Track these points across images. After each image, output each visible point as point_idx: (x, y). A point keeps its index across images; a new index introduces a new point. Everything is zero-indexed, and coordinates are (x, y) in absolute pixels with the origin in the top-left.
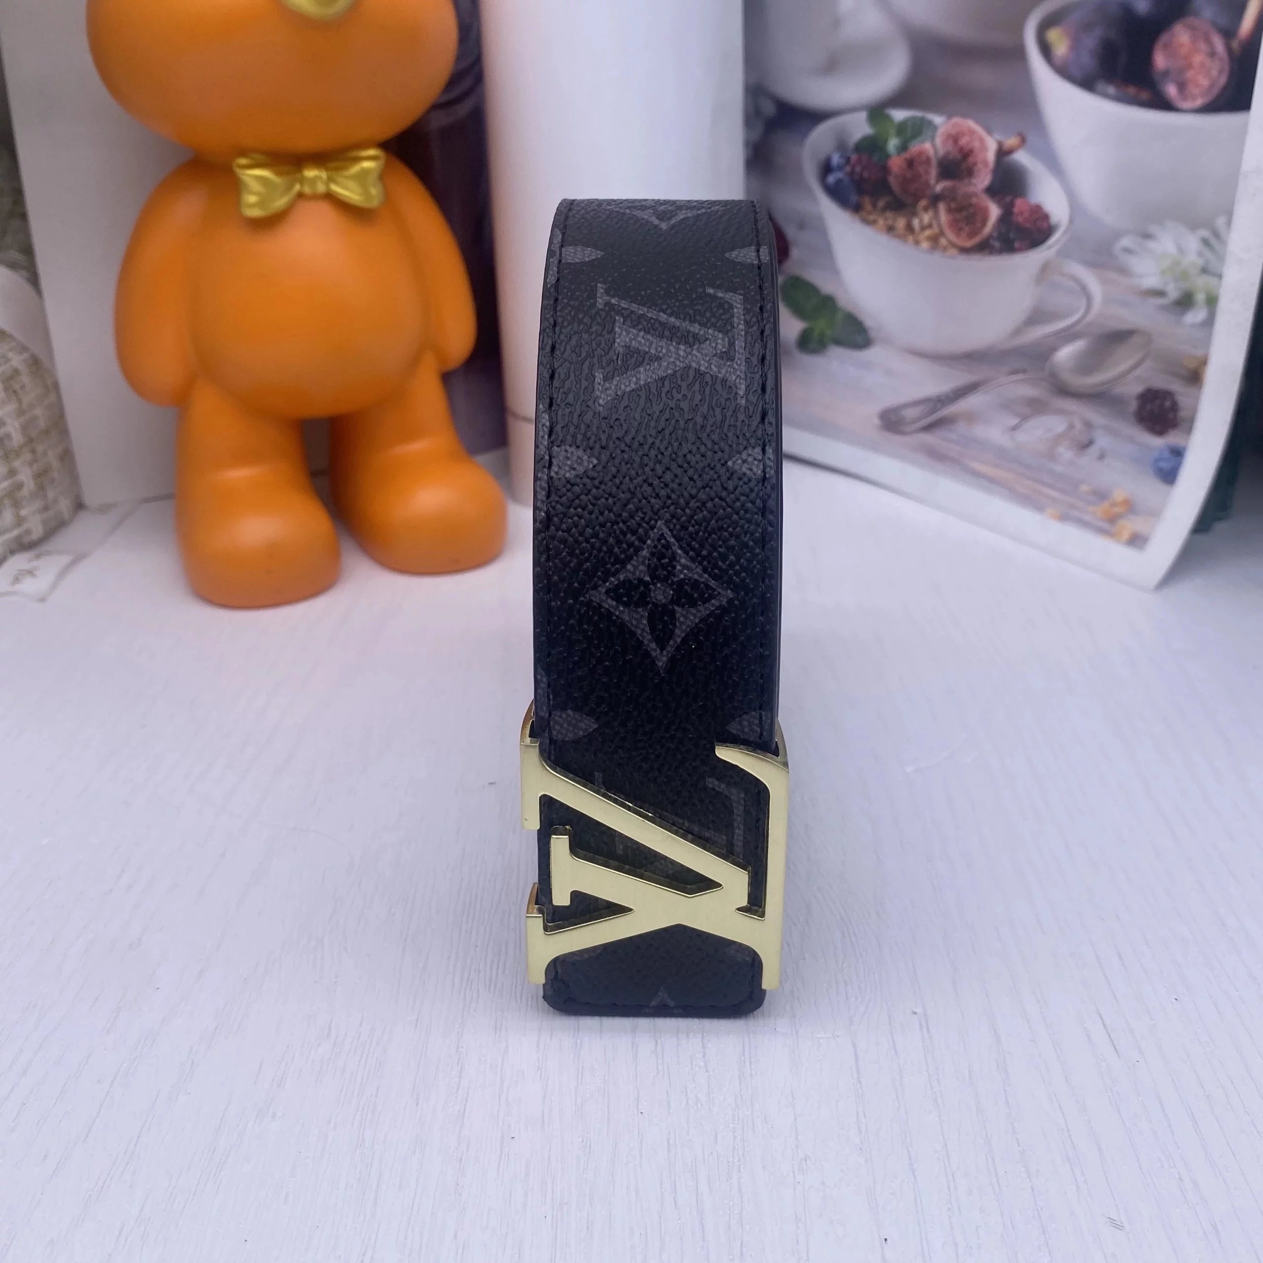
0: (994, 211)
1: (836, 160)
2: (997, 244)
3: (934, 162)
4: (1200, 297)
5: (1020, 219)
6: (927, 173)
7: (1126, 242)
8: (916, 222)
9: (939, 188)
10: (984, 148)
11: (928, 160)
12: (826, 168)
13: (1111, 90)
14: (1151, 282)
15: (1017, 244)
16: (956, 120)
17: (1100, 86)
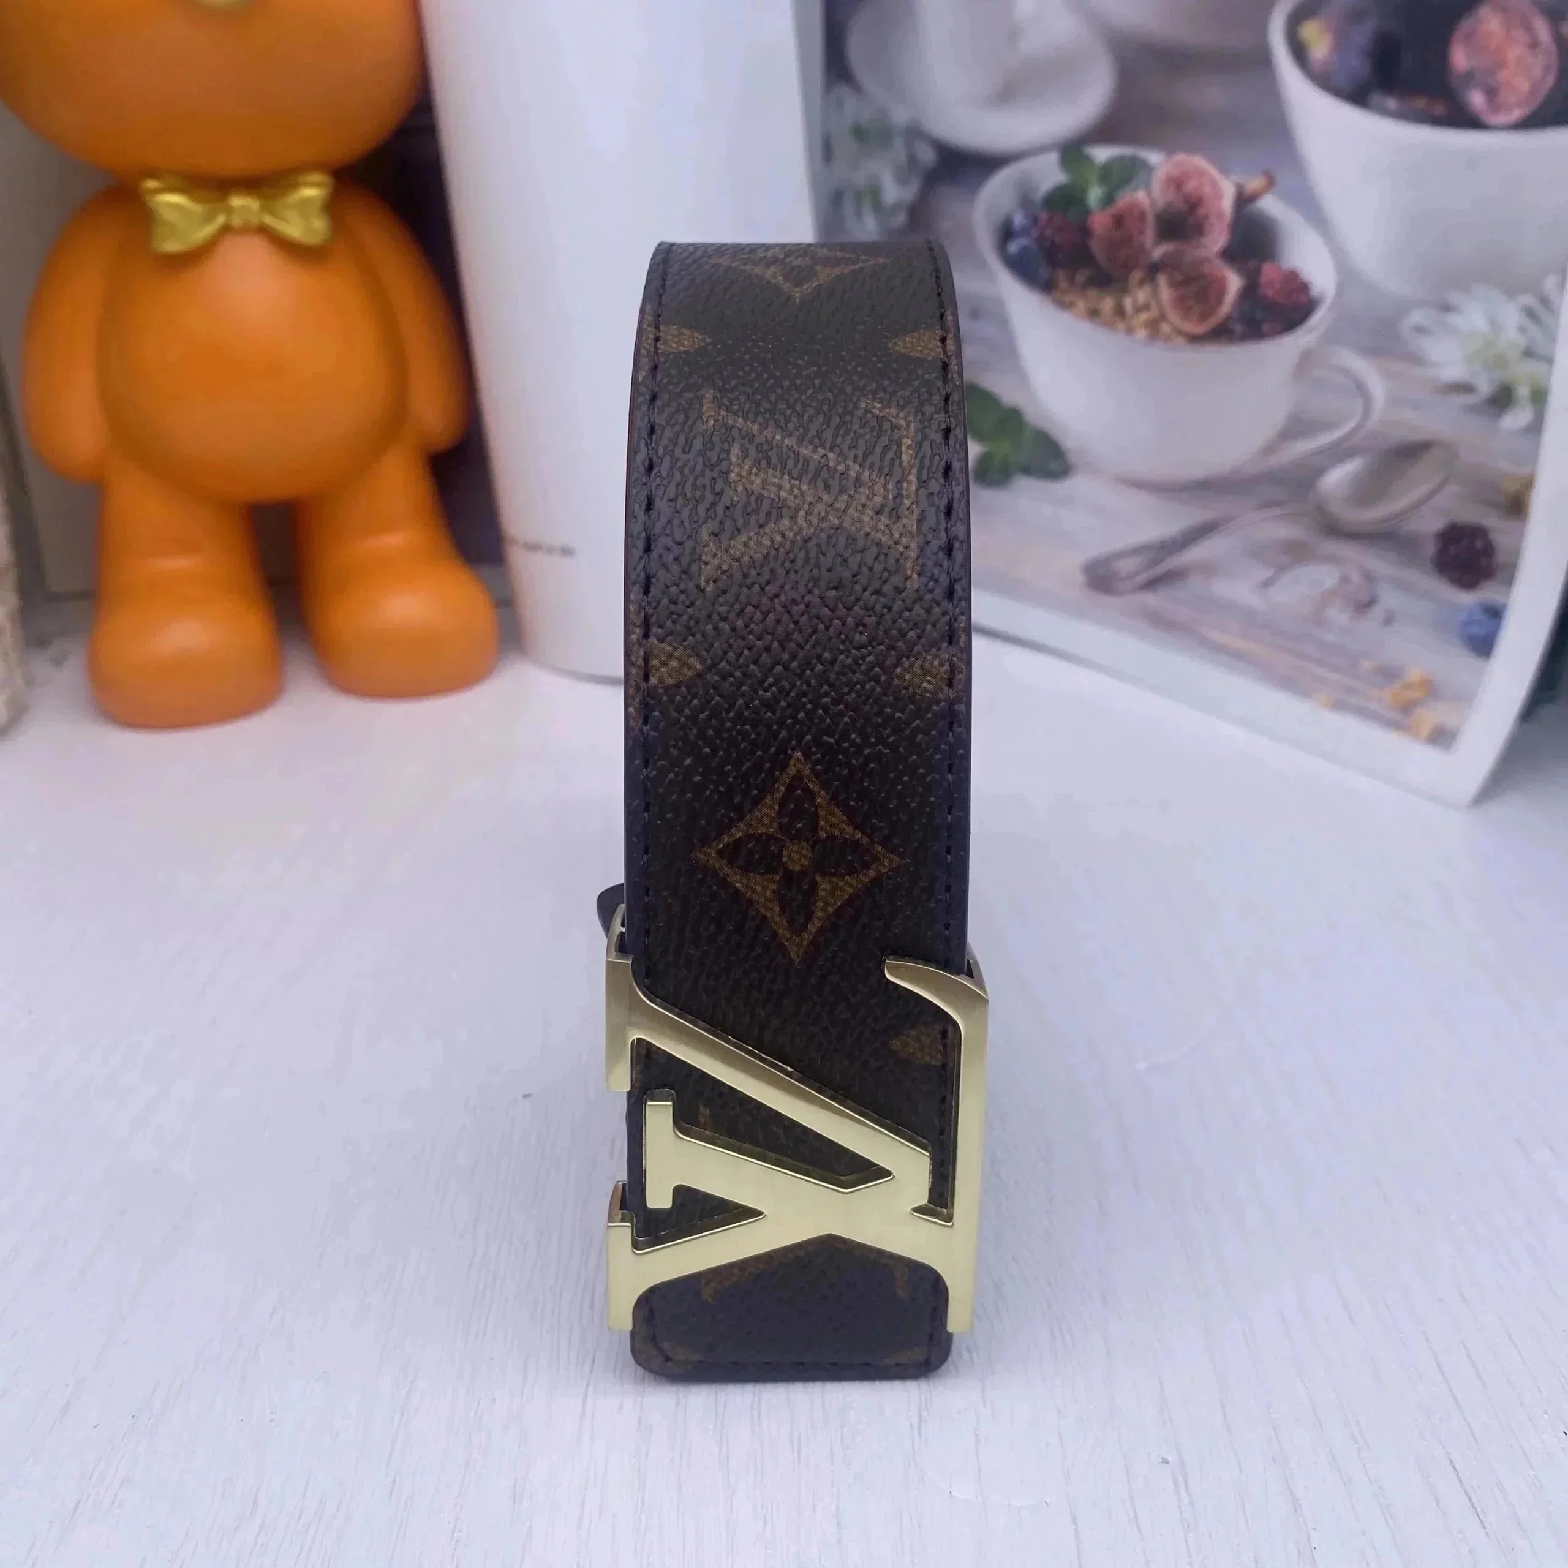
0: (1234, 282)
1: (1019, 220)
2: (1238, 328)
3: (1150, 218)
4: (1523, 392)
5: (1270, 292)
6: (1141, 232)
7: (1417, 317)
8: (1128, 302)
9: (1158, 253)
10: (1219, 196)
11: (1142, 215)
12: (1006, 233)
13: (1392, 103)
14: (1454, 371)
15: (1265, 327)
16: (1180, 157)
17: (1376, 98)
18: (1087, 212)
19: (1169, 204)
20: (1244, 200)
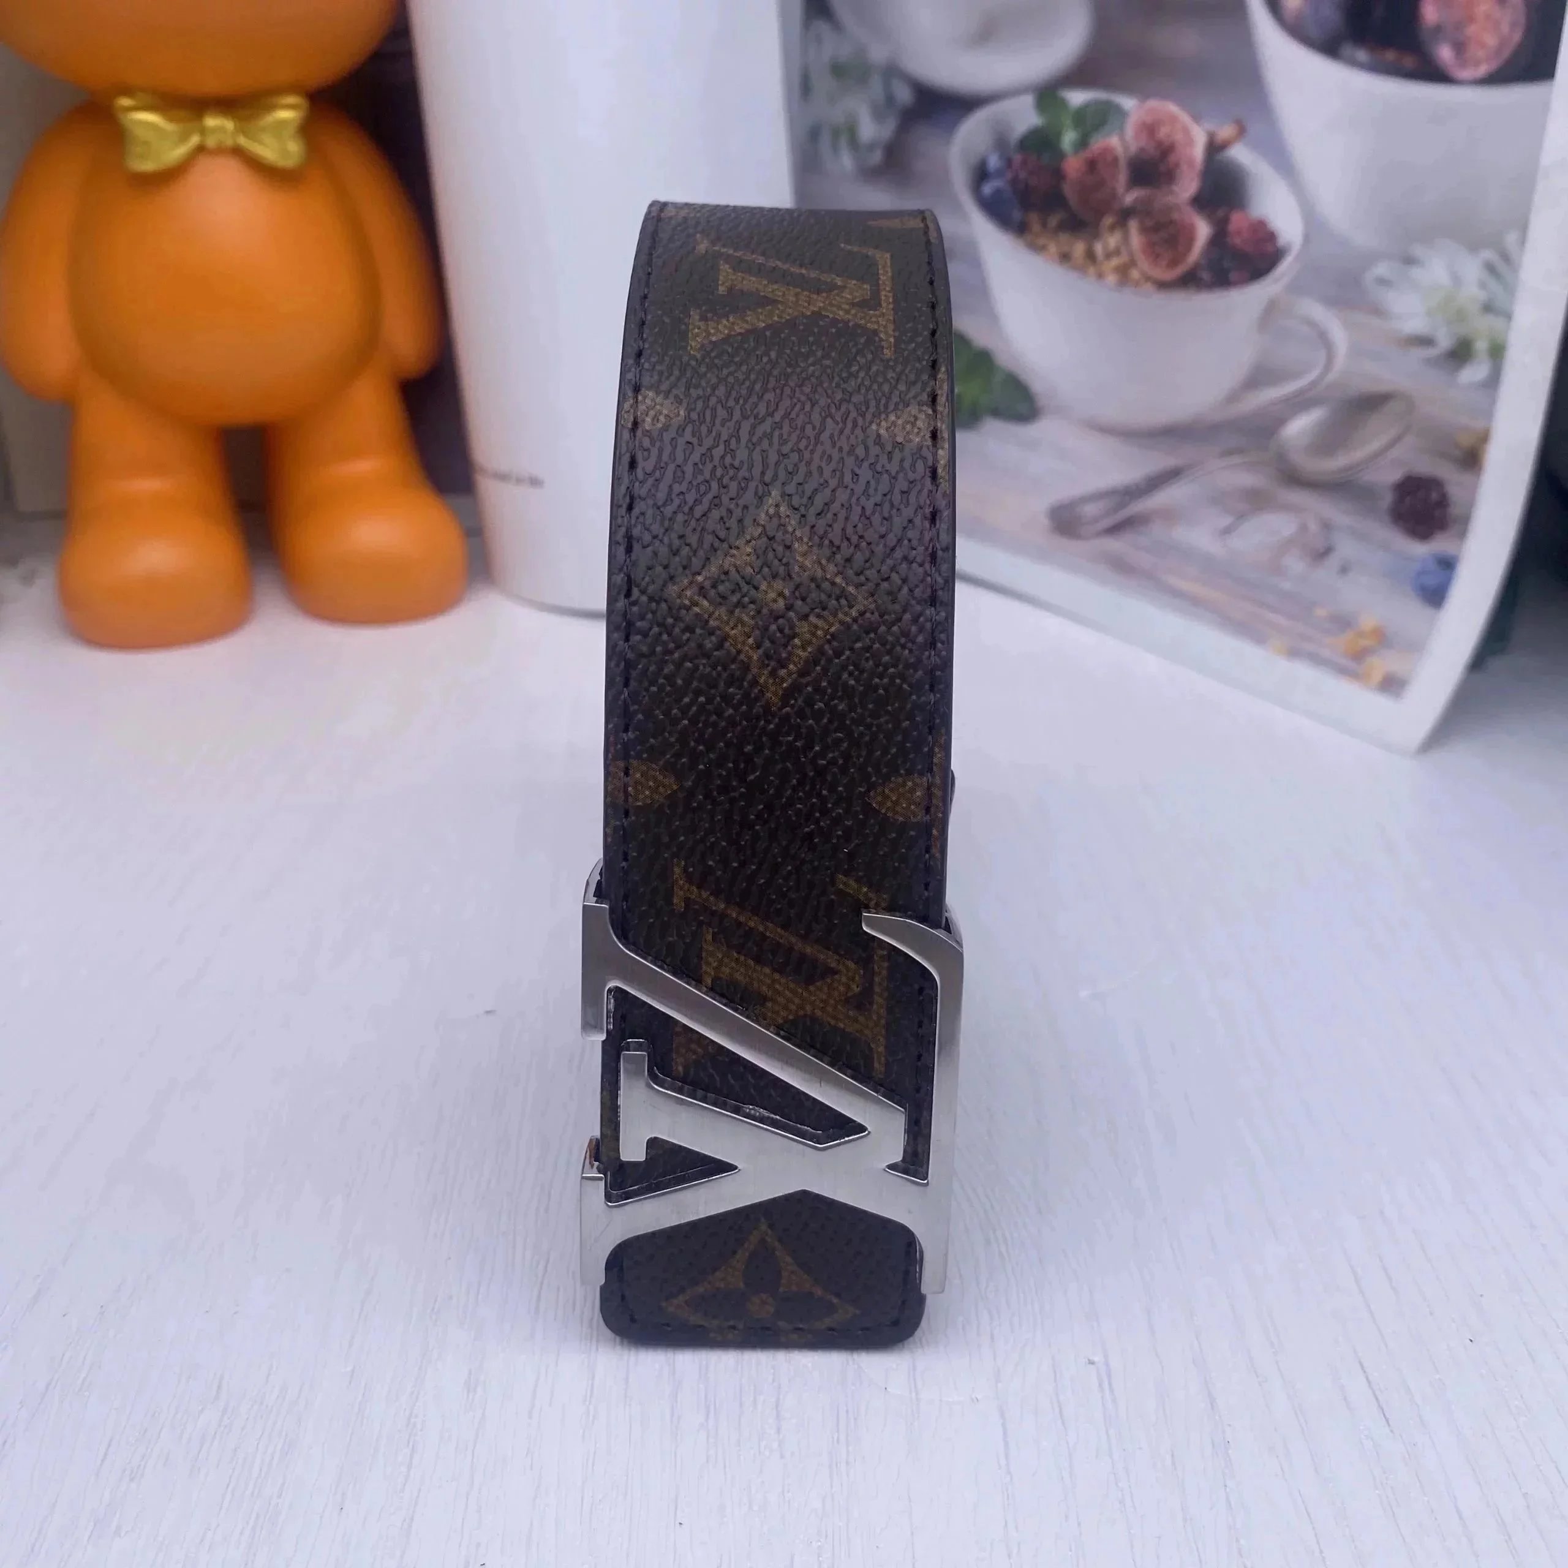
0: (1203, 230)
1: (994, 162)
2: (1205, 276)
3: (1123, 163)
4: (1481, 346)
5: (1237, 241)
6: (1114, 178)
7: (1381, 269)
8: (1099, 248)
9: (1130, 198)
10: (1190, 142)
11: (1116, 160)
12: (980, 175)
13: (1362, 55)
14: (1415, 325)
15: (1233, 276)
16: (1153, 103)
17: (1348, 49)
18: (1060, 156)
19: (1142, 150)
20: (1214, 148)
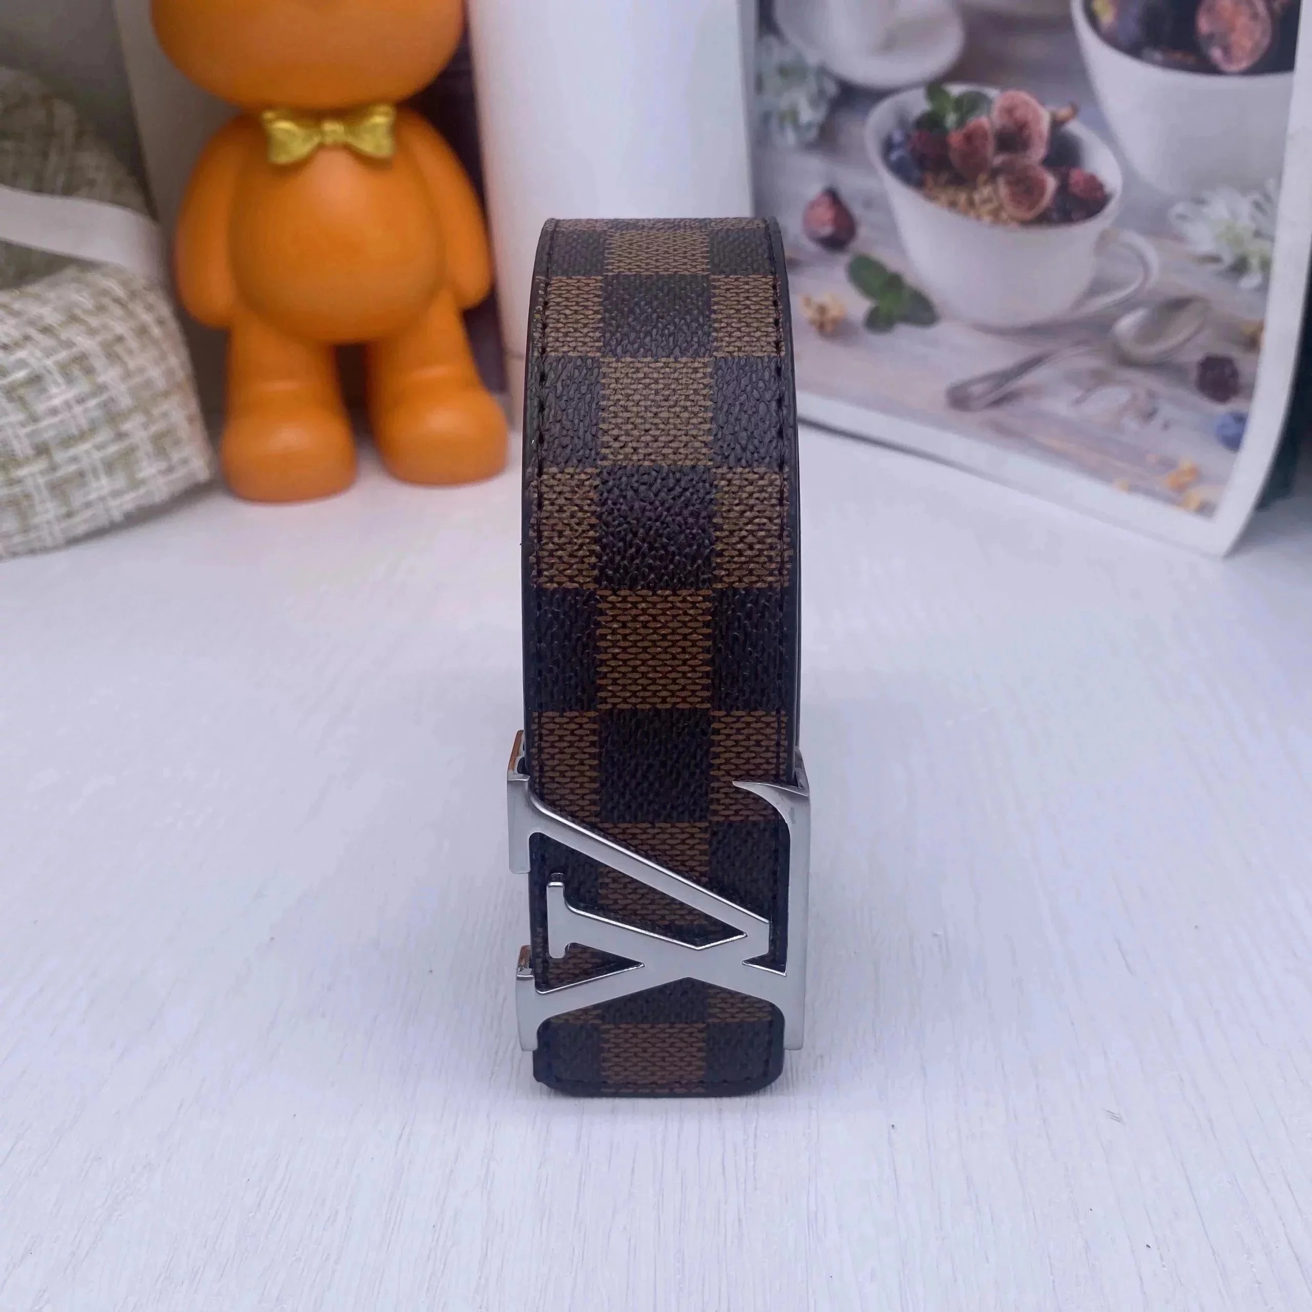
0: (1051, 183)
1: (897, 137)
2: (1055, 216)
3: (991, 136)
4: (1255, 262)
5: (1076, 190)
6: (985, 146)
8: (977, 197)
9: (997, 161)
10: (1038, 119)
11: (985, 135)
12: (888, 146)
13: (1157, 56)
14: (1206, 248)
15: (1073, 216)
16: (1011, 93)
17: (1147, 52)
18: (944, 132)
19: (1004, 126)
20: (1057, 124)
